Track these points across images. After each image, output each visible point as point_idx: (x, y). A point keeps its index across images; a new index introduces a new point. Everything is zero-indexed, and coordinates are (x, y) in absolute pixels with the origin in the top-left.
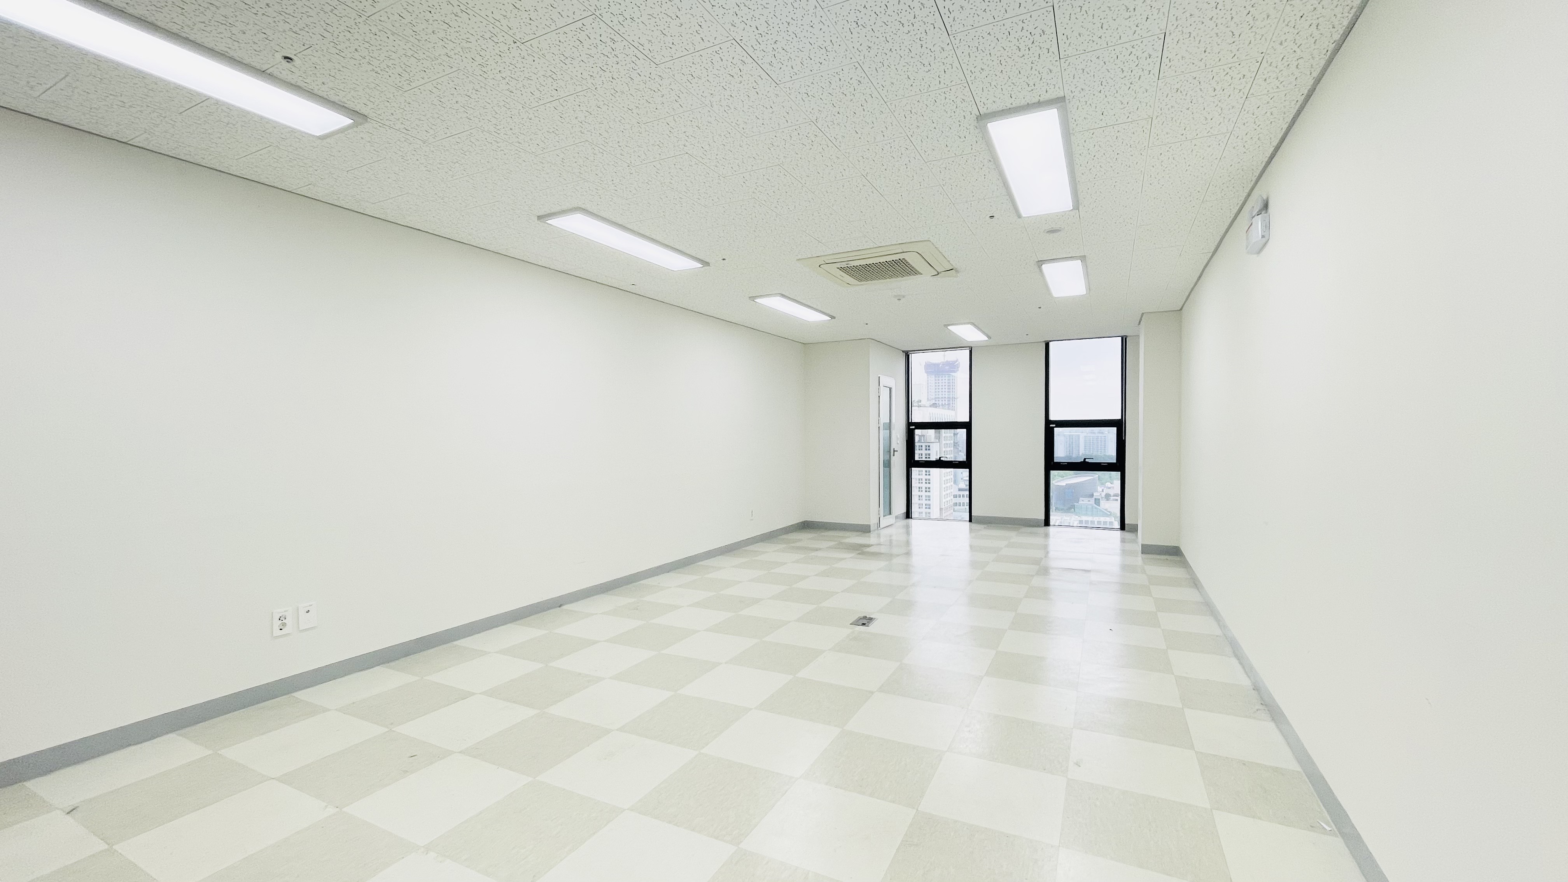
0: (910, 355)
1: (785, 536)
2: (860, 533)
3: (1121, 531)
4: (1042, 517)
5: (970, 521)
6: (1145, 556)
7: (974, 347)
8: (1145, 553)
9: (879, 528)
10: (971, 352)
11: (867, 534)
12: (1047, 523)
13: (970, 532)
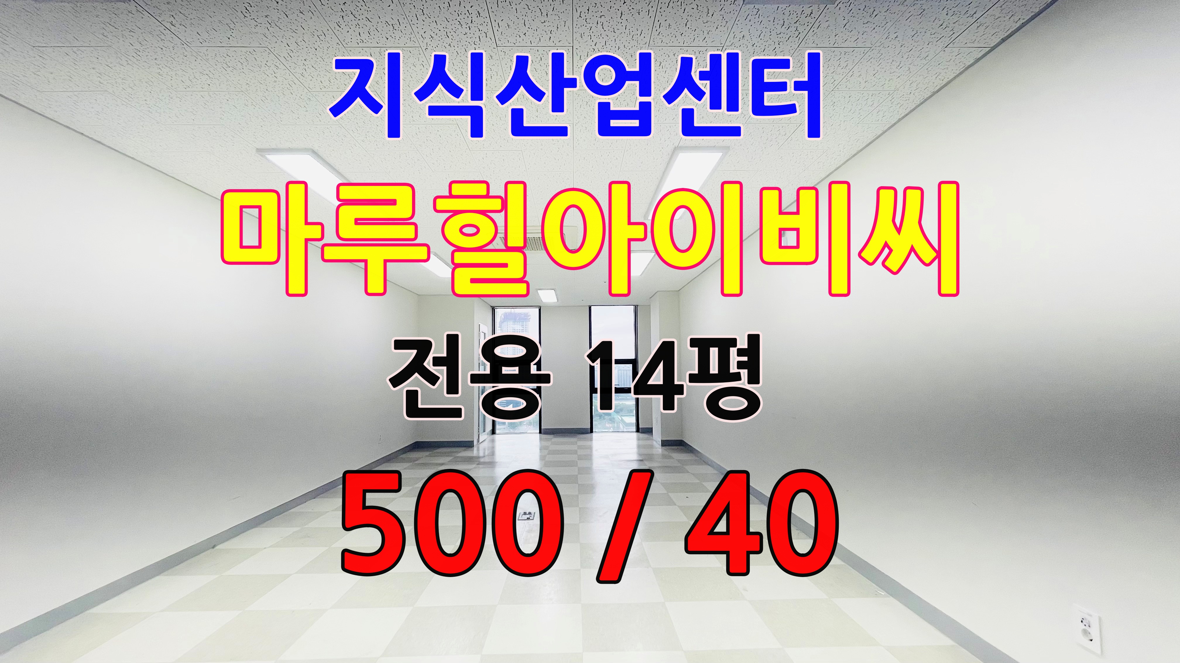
0: (495, 309)
1: (404, 456)
2: (465, 448)
3: (637, 433)
4: (589, 427)
5: (540, 432)
6: (663, 447)
7: (543, 306)
8: (664, 446)
9: (479, 443)
10: (540, 310)
11: (470, 449)
12: (592, 431)
13: (540, 441)
